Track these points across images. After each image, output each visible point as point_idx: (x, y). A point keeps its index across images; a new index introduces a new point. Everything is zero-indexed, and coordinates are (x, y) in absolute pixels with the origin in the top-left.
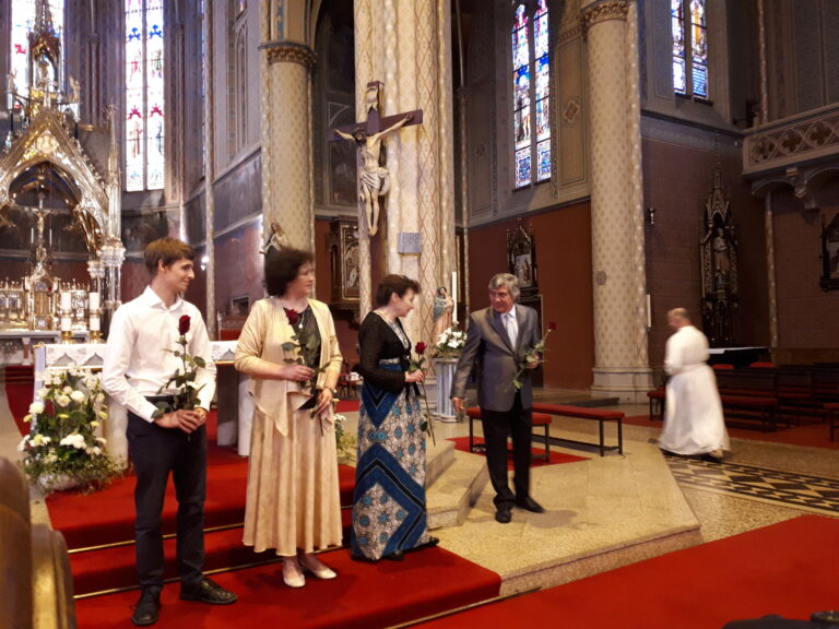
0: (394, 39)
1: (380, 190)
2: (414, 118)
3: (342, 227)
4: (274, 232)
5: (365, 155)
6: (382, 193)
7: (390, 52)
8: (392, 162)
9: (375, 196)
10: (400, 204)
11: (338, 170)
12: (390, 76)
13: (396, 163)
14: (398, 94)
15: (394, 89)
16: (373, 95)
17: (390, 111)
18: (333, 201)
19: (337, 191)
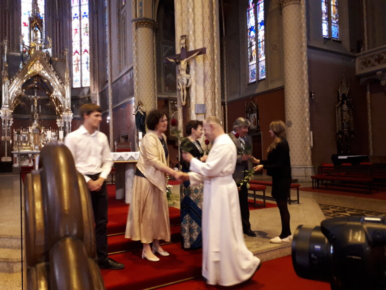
0: (192, 16)
1: (187, 85)
2: (202, 51)
3: (170, 102)
4: (139, 105)
5: (180, 69)
6: (187, 86)
7: (191, 21)
8: (192, 72)
9: (184, 87)
10: (196, 91)
11: (168, 76)
12: (191, 32)
13: (194, 72)
14: (195, 41)
15: (193, 38)
16: (183, 41)
17: (191, 48)
18: (165, 90)
19: (167, 86)
